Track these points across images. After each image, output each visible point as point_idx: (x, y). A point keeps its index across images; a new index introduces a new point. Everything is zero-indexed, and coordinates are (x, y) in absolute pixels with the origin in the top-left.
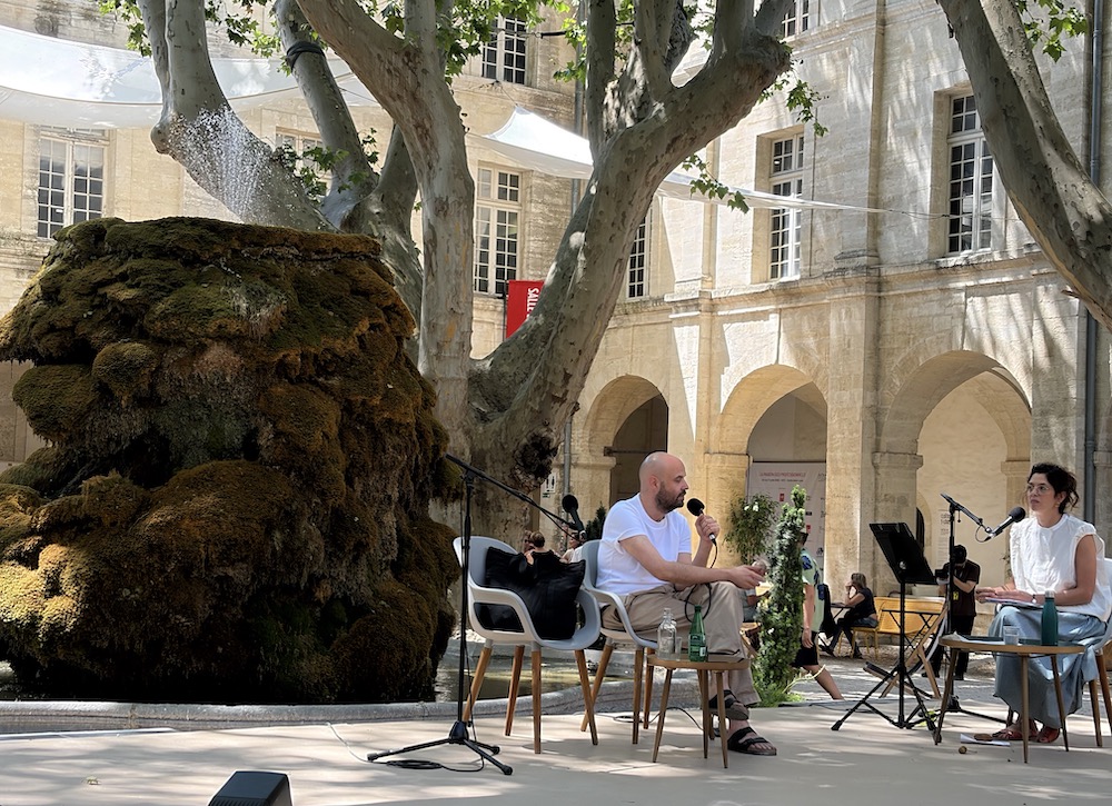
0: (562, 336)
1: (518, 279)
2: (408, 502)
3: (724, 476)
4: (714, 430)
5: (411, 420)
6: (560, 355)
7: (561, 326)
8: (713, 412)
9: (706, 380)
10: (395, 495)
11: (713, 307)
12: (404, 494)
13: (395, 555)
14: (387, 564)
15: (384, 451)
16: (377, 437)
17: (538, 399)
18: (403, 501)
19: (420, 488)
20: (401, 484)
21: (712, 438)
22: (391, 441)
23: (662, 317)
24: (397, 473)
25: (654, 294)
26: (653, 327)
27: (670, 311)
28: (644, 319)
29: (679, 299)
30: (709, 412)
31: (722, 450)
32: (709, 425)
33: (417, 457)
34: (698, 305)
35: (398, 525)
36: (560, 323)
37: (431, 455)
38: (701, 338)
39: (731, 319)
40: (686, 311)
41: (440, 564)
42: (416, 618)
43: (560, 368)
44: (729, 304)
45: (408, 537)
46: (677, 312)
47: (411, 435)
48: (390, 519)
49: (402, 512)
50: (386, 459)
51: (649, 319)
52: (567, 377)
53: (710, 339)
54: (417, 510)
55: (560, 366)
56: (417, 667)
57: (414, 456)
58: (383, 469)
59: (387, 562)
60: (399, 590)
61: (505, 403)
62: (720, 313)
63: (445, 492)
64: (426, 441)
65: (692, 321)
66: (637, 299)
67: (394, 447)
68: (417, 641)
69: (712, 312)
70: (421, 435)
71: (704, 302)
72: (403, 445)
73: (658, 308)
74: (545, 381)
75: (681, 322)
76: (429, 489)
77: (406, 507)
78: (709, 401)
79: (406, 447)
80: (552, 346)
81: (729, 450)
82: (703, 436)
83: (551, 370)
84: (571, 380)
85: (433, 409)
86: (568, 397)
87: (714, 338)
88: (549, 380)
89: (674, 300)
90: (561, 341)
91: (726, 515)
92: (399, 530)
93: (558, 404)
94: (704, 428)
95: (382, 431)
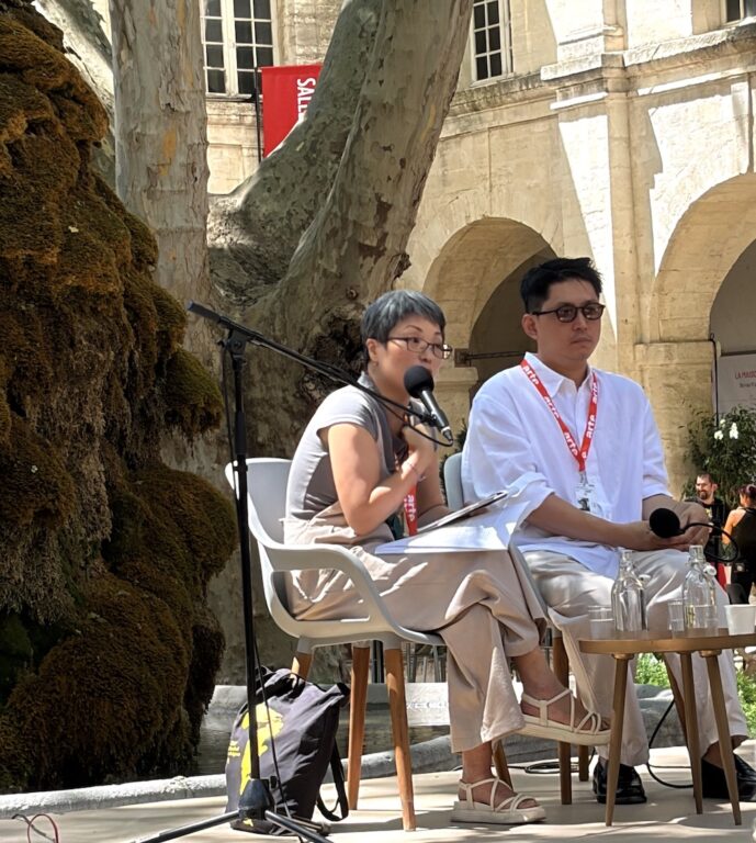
0: (368, 138)
1: (277, 63)
2: (123, 437)
3: (674, 380)
4: (648, 300)
5: (115, 287)
6: (366, 171)
7: (366, 119)
8: (644, 270)
9: (627, 214)
10: (99, 424)
11: (628, 83)
12: (113, 422)
13: (108, 531)
14: (95, 548)
15: (72, 345)
16: (58, 322)
17: (334, 253)
18: (114, 436)
19: (142, 411)
20: (107, 406)
21: (646, 316)
22: (83, 327)
23: (540, 109)
24: (98, 383)
25: (521, 69)
26: (523, 128)
27: (552, 96)
28: (506, 115)
29: (567, 73)
30: (637, 269)
31: (665, 336)
32: (639, 292)
33: (132, 353)
34: (601, 81)
35: (108, 478)
36: (363, 114)
37: (155, 349)
38: (610, 138)
39: (663, 99)
40: (581, 93)
41: (189, 543)
42: (155, 638)
43: (369, 194)
44: (657, 74)
45: (128, 497)
46: (566, 97)
47: (118, 315)
48: (93, 467)
49: (113, 453)
50: (78, 360)
51: (516, 113)
52: (383, 209)
53: (629, 141)
54: (139, 451)
55: (369, 190)
56: (165, 724)
57: (127, 353)
58: (74, 377)
59: (94, 544)
60: (122, 592)
61: (276, 267)
62: (641, 92)
63: (187, 414)
64: (145, 326)
65: (594, 109)
66: (490, 81)
67: (90, 338)
68: (160, 679)
69: (627, 91)
70: (136, 315)
71: (613, 75)
72: (106, 332)
73: (530, 94)
74: (344, 220)
75: (573, 113)
76: (158, 412)
77: (121, 445)
78: (635, 249)
79: (112, 337)
80: (352, 156)
81: (677, 334)
82: (630, 314)
83: (354, 199)
84: (390, 215)
85: (151, 268)
86: (389, 244)
87: (635, 136)
88: (351, 217)
89: (559, 75)
90: (367, 147)
91: (681, 451)
92: (110, 487)
93: (370, 261)
94: (630, 299)
95: (66, 309)
